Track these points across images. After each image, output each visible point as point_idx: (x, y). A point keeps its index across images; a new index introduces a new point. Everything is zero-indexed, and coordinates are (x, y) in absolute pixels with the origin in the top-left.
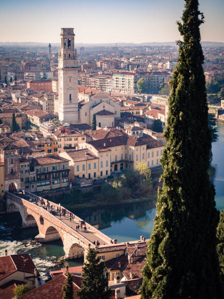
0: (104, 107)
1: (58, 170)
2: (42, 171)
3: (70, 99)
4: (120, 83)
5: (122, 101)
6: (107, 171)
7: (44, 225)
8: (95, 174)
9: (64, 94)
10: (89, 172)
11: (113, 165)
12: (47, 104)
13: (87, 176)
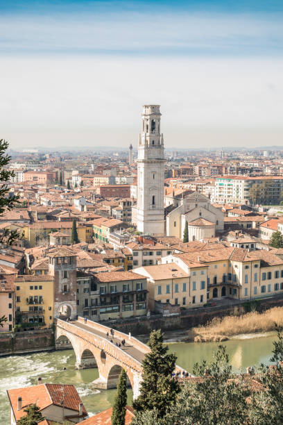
0: (200, 214)
1: (131, 290)
2: (108, 290)
3: (153, 203)
4: (224, 190)
5: (227, 210)
6: (202, 297)
7: (106, 364)
8: (184, 299)
9: (145, 195)
10: (175, 295)
11: (212, 289)
12: (122, 214)
13: (172, 302)
